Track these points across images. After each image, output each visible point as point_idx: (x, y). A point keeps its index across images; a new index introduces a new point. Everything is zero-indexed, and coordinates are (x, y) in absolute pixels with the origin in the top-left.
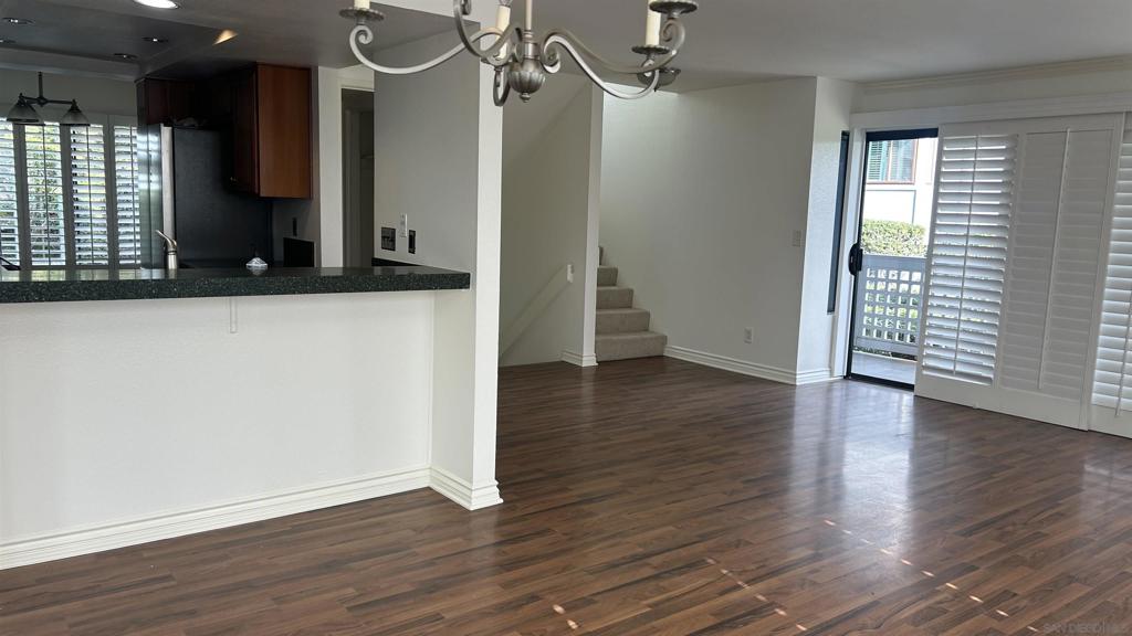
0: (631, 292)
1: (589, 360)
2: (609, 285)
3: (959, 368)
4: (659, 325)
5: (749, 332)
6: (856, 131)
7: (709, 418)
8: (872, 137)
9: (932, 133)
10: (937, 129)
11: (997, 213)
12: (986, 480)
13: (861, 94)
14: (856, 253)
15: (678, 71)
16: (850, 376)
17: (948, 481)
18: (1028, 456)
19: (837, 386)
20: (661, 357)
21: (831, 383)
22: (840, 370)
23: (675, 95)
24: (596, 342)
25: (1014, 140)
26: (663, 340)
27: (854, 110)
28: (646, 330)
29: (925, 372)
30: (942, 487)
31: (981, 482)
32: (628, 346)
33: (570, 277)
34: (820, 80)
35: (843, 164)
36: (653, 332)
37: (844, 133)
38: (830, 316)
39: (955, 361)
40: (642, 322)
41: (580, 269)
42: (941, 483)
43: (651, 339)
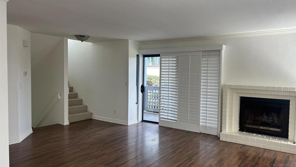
0: (82, 100)
1: (66, 122)
2: (75, 98)
3: (169, 118)
4: (90, 109)
5: (115, 111)
6: (140, 54)
7: (100, 141)
8: (144, 56)
9: (158, 55)
10: (160, 55)
11: (175, 76)
12: (174, 153)
13: (141, 44)
14: (143, 87)
15: (89, 37)
16: (143, 121)
17: (164, 155)
18: (185, 143)
19: (140, 124)
20: (91, 119)
21: (138, 123)
22: (140, 119)
23: (91, 43)
24: (69, 117)
25: (177, 58)
26: (92, 114)
27: (139, 49)
28: (87, 111)
29: (161, 119)
30: (163, 157)
31: (172, 154)
32: (81, 117)
33: (59, 97)
34: (129, 41)
35: (138, 63)
36: (88, 112)
37: (137, 55)
38: (137, 105)
39: (168, 116)
40: (86, 109)
41: (62, 95)
42: (163, 156)
43: (88, 114)
